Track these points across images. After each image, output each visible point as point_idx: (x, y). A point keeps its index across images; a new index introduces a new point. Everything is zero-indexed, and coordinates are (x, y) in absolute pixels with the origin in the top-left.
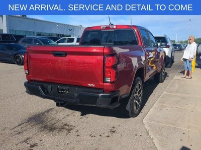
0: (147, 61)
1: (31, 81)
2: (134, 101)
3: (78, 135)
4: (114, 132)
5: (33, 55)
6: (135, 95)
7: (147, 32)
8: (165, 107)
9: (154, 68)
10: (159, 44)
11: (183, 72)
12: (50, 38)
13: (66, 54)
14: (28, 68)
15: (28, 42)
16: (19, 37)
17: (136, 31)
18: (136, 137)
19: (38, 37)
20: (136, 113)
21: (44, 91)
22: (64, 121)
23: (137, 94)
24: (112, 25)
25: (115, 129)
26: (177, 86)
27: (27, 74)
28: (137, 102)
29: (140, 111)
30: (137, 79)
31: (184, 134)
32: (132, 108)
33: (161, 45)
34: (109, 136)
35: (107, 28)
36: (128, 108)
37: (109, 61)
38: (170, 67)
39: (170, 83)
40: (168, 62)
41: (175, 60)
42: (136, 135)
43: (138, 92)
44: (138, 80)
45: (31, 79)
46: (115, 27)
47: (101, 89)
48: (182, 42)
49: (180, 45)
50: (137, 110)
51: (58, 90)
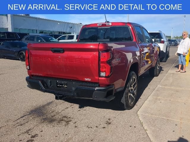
0: (141, 56)
1: (32, 76)
2: (129, 94)
3: (76, 127)
4: (110, 123)
5: (34, 52)
6: (130, 88)
7: (142, 28)
8: (159, 99)
9: (150, 62)
10: (153, 40)
11: (177, 67)
12: (52, 36)
13: (64, 50)
14: (29, 64)
15: (31, 40)
16: (22, 35)
17: (130, 27)
18: (130, 128)
19: (40, 35)
20: (131, 105)
21: (44, 86)
22: (64, 113)
23: (132, 88)
24: (108, 22)
25: (111, 121)
26: (171, 80)
27: (29, 70)
28: (132, 95)
29: (134, 104)
30: (131, 73)
31: (176, 125)
32: (127, 101)
33: (155, 41)
34: (104, 128)
35: (104, 25)
36: (123, 100)
37: (104, 56)
38: (165, 62)
39: (165, 77)
40: (163, 56)
41: (170, 55)
42: (131, 126)
43: (132, 85)
44: (133, 74)
45: (32, 74)
46: (110, 24)
47: (97, 83)
48: (177, 38)
49: (175, 40)
50: (132, 103)
51: (57, 84)
